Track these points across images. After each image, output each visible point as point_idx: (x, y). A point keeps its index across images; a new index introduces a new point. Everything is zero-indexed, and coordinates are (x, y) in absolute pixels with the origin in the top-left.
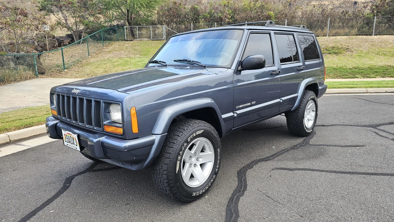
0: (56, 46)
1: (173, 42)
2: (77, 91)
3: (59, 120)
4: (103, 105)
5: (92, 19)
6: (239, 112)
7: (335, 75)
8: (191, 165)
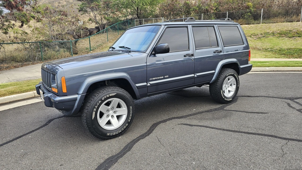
0: (88, 35)
2: (45, 66)
3: (42, 84)
4: (51, 75)
6: (151, 83)
7: (299, 55)
8: (108, 116)
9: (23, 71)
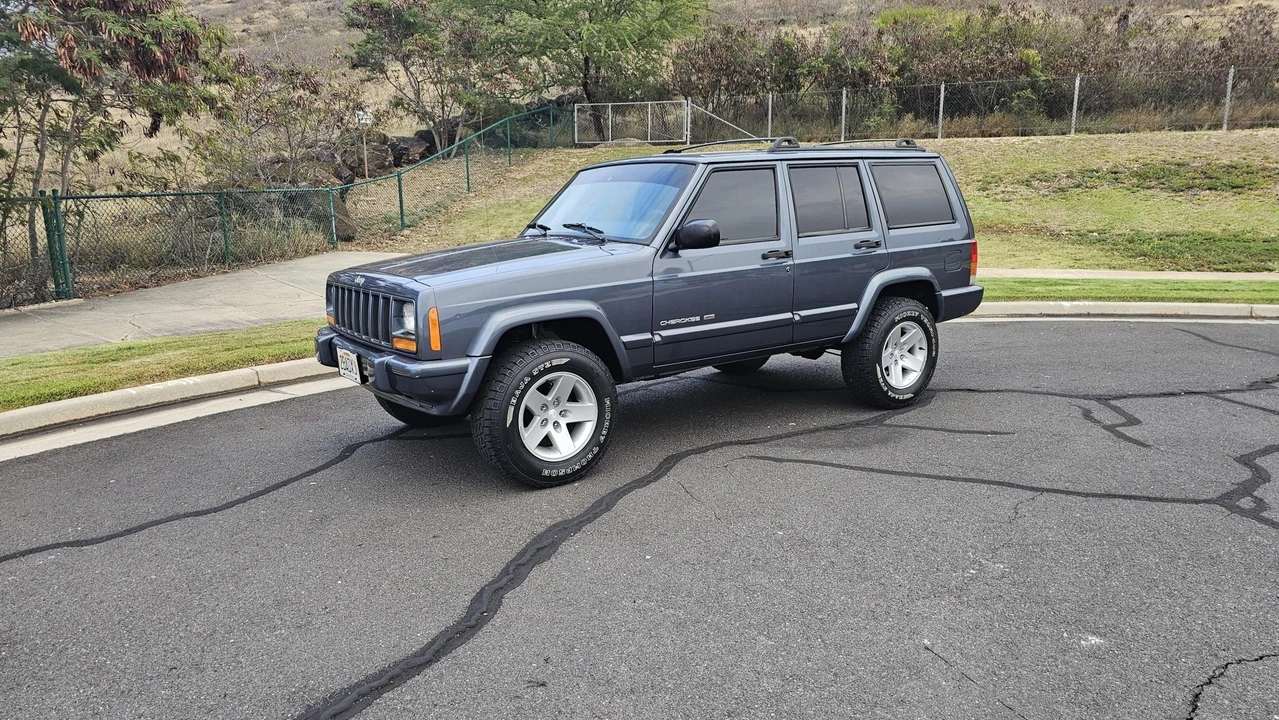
0: (387, 163)
2: (363, 279)
3: (336, 332)
4: (393, 304)
6: (665, 333)
7: (1196, 258)
8: (545, 422)
9: (173, 302)
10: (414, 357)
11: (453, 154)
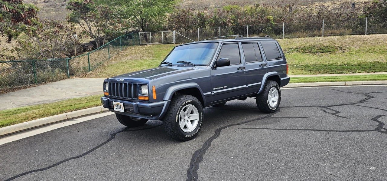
0: (81, 51)
1: (177, 50)
2: (122, 79)
3: (110, 97)
4: (138, 86)
5: (111, 27)
6: (215, 92)
7: (324, 71)
8: (184, 120)
10: (148, 102)
11: (102, 48)
